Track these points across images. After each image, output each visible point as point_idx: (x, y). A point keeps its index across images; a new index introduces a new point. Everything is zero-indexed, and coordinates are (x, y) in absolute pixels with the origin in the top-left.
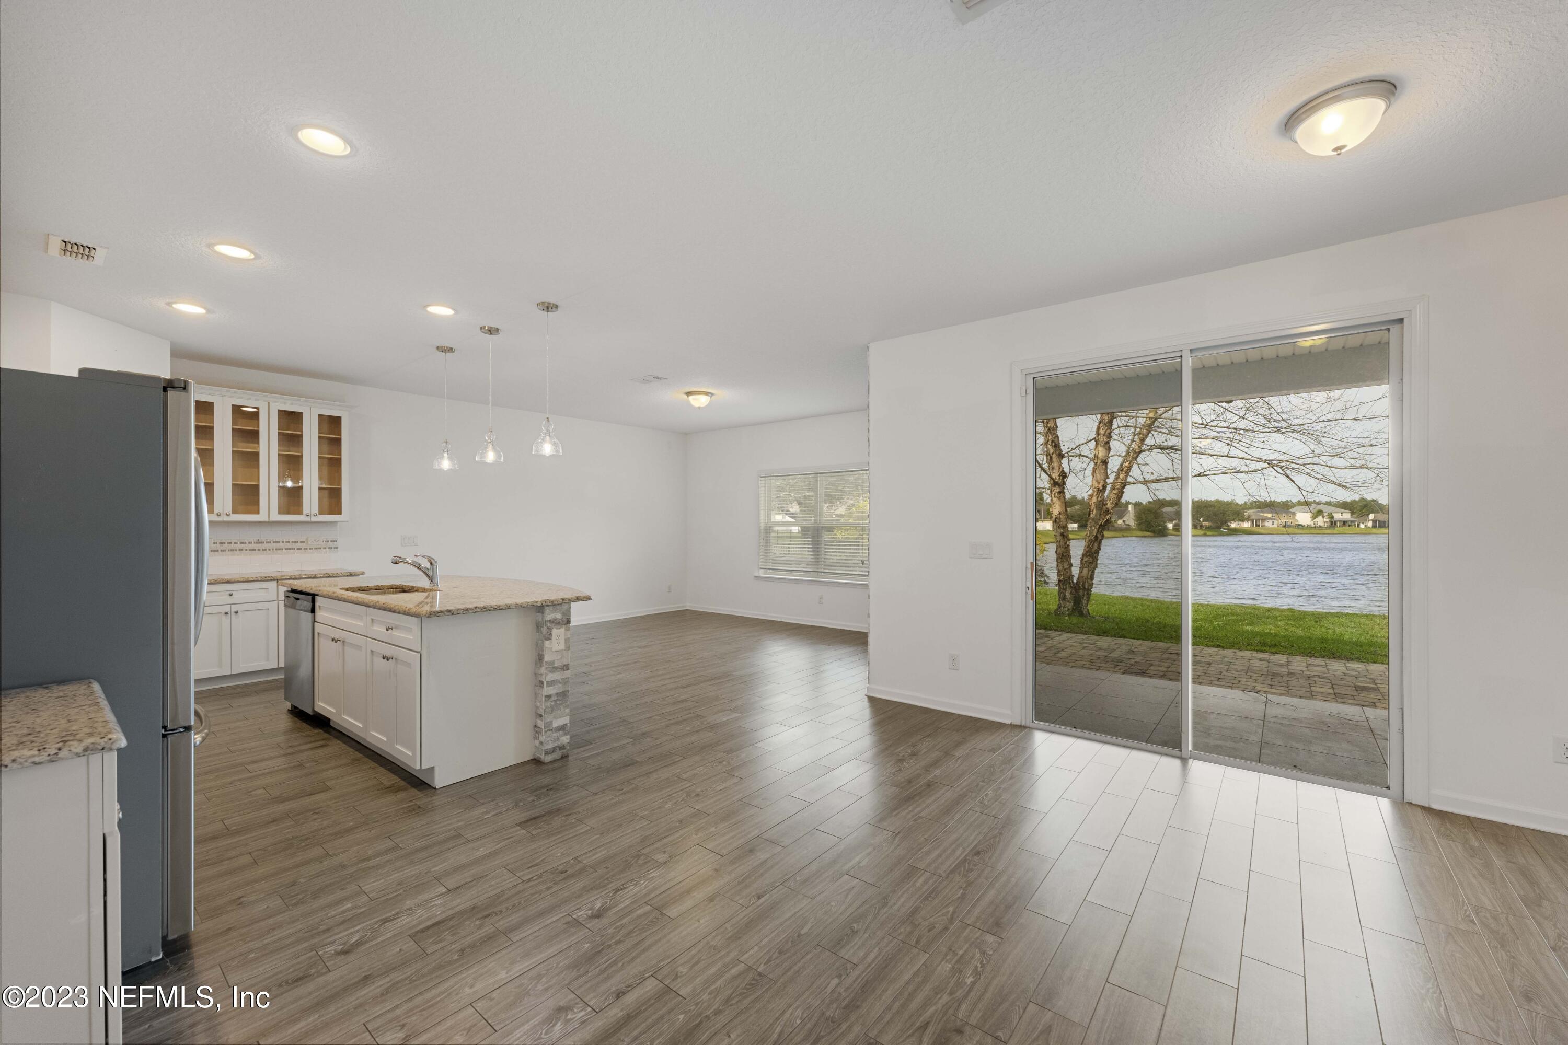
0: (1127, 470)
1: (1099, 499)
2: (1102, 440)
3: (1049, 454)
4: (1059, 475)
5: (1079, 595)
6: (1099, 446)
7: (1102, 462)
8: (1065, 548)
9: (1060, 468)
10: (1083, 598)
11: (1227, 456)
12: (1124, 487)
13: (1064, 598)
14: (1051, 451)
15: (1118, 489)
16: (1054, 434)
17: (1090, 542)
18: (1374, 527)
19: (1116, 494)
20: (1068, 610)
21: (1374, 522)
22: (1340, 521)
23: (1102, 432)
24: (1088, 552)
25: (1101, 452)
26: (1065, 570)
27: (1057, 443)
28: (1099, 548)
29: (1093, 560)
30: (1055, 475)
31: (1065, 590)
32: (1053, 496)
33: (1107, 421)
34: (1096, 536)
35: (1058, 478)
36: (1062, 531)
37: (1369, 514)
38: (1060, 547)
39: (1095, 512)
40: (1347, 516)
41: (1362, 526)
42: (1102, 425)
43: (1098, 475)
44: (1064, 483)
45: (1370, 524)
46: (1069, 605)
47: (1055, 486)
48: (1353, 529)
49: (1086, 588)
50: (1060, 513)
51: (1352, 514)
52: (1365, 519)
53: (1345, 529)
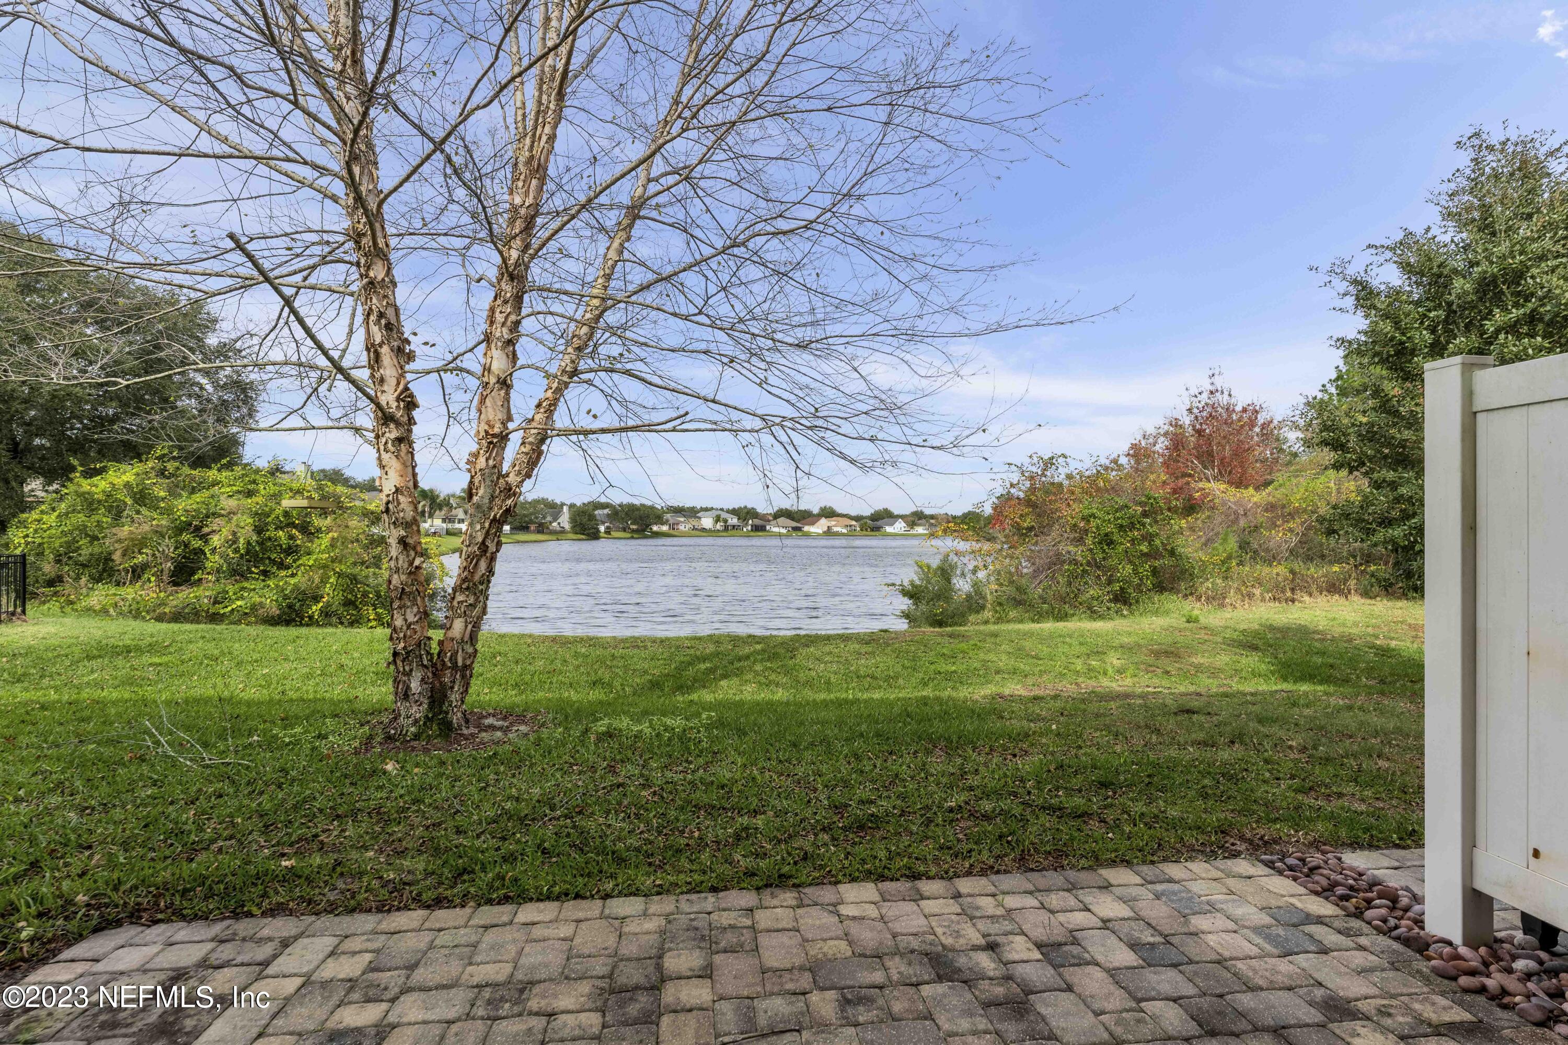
0: (550, 405)
1: (491, 462)
2: (498, 334)
3: (373, 345)
4: (398, 399)
5: (441, 683)
6: (493, 346)
7: (498, 382)
8: (410, 573)
9: (398, 383)
10: (452, 688)
11: (714, 401)
12: (542, 441)
13: (406, 696)
14: (378, 340)
15: (531, 443)
16: (385, 297)
17: (470, 558)
18: (752, 530)
19: (527, 454)
20: (416, 721)
21: (752, 526)
22: (731, 526)
23: (499, 318)
24: (464, 580)
25: (499, 362)
26: (409, 627)
27: (393, 321)
28: (491, 571)
29: (477, 600)
30: (388, 398)
31: (409, 674)
32: (382, 448)
33: (508, 295)
34: (483, 542)
35: (394, 404)
36: (403, 533)
37: (749, 520)
38: (397, 571)
39: (481, 492)
40: (735, 521)
41: (744, 530)
42: (499, 302)
43: (490, 410)
44: (411, 421)
45: (749, 528)
46: (418, 711)
47: (385, 424)
48: (739, 532)
49: (460, 663)
50: (397, 490)
51: (738, 519)
52: (747, 524)
53: (734, 532)
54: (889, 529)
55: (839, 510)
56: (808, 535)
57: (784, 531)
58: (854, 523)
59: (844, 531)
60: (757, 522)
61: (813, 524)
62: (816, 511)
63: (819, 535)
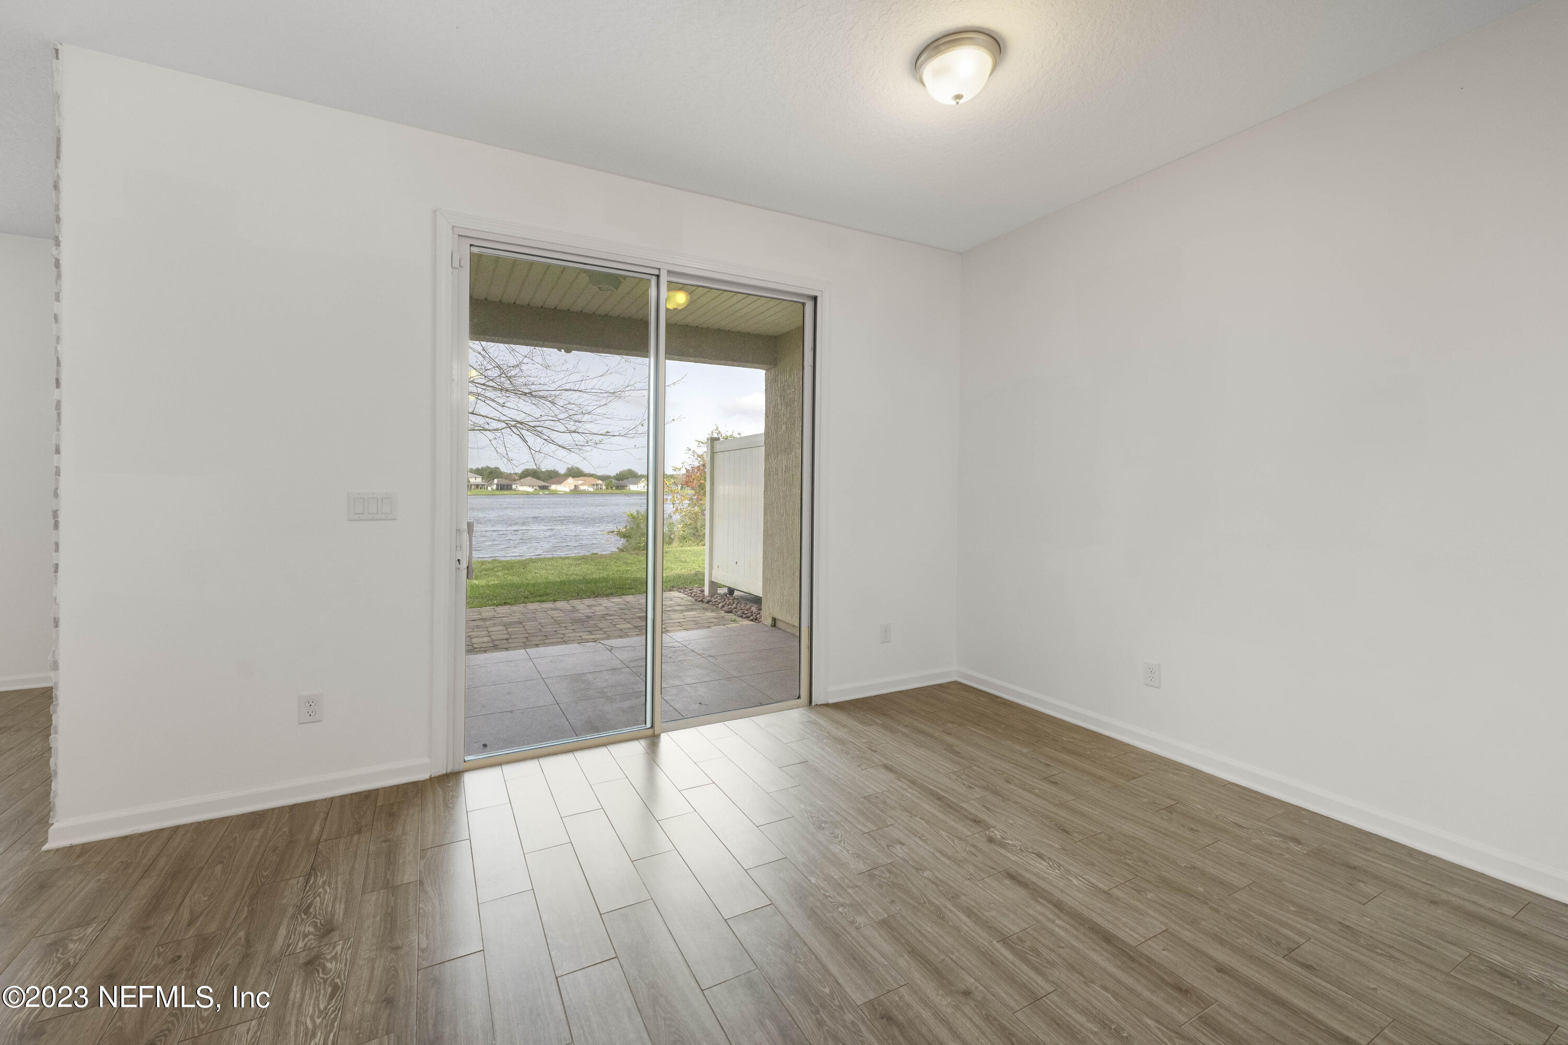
18: (497, 489)
21: (497, 485)
22: (474, 485)
37: (494, 479)
40: (479, 480)
41: (489, 488)
45: (495, 487)
48: (484, 491)
51: (483, 479)
52: (491, 484)
53: (478, 491)
54: (633, 488)
55: (586, 470)
56: (555, 493)
57: (530, 490)
58: (600, 482)
59: (591, 489)
60: (504, 482)
61: (560, 483)
62: (562, 471)
63: (566, 494)
